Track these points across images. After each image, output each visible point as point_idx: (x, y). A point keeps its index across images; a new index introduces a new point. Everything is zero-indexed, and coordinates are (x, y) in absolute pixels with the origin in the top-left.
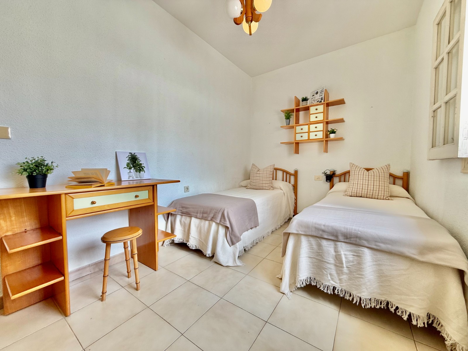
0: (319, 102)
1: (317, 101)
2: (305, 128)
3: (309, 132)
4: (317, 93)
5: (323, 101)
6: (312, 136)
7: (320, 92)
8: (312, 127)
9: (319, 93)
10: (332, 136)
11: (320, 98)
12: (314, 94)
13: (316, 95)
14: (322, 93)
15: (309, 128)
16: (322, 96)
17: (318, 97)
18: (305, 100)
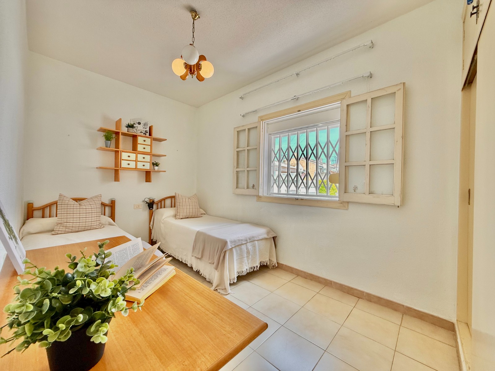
0: (143, 133)
1: (140, 131)
2: (133, 156)
3: (136, 161)
4: (139, 123)
5: (148, 134)
6: (140, 165)
7: (144, 124)
8: (140, 157)
9: (142, 125)
10: (156, 168)
11: (144, 130)
12: (135, 123)
13: (137, 125)
14: (146, 126)
15: (137, 157)
16: (145, 129)
17: (140, 128)
18: (130, 126)
